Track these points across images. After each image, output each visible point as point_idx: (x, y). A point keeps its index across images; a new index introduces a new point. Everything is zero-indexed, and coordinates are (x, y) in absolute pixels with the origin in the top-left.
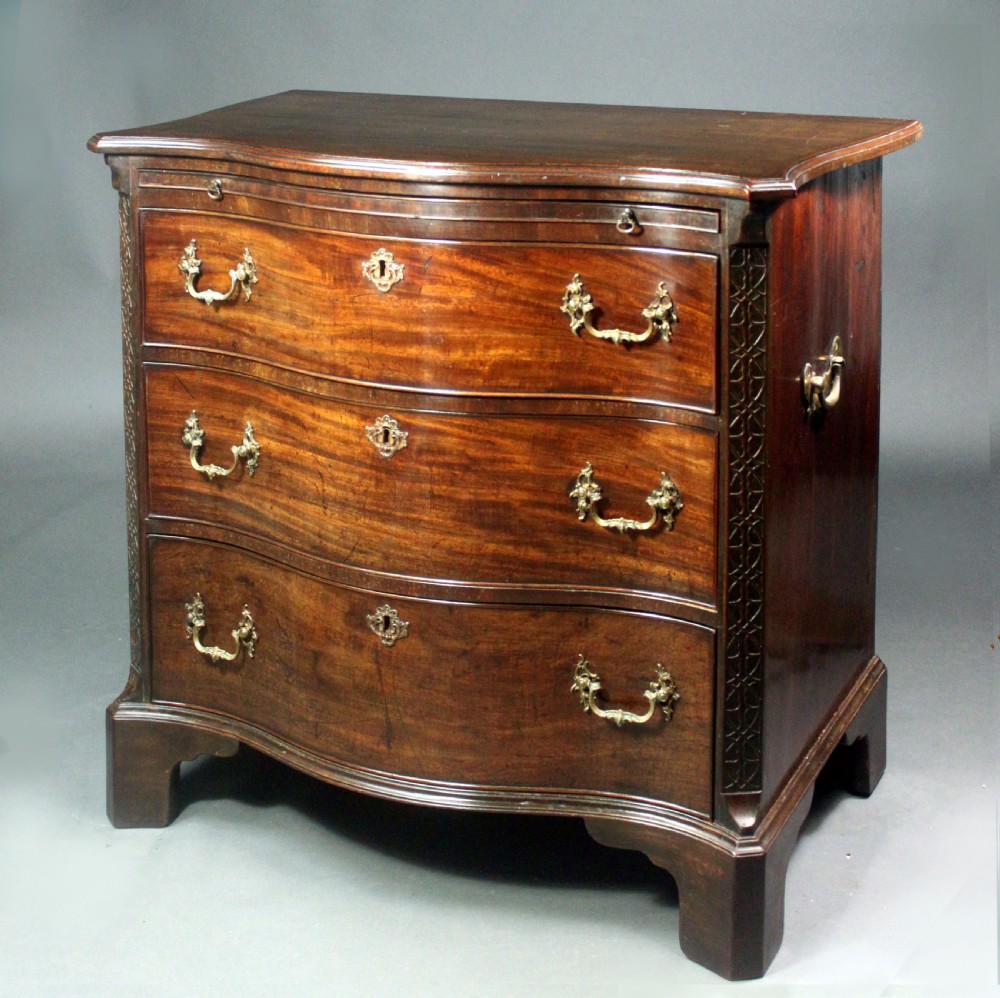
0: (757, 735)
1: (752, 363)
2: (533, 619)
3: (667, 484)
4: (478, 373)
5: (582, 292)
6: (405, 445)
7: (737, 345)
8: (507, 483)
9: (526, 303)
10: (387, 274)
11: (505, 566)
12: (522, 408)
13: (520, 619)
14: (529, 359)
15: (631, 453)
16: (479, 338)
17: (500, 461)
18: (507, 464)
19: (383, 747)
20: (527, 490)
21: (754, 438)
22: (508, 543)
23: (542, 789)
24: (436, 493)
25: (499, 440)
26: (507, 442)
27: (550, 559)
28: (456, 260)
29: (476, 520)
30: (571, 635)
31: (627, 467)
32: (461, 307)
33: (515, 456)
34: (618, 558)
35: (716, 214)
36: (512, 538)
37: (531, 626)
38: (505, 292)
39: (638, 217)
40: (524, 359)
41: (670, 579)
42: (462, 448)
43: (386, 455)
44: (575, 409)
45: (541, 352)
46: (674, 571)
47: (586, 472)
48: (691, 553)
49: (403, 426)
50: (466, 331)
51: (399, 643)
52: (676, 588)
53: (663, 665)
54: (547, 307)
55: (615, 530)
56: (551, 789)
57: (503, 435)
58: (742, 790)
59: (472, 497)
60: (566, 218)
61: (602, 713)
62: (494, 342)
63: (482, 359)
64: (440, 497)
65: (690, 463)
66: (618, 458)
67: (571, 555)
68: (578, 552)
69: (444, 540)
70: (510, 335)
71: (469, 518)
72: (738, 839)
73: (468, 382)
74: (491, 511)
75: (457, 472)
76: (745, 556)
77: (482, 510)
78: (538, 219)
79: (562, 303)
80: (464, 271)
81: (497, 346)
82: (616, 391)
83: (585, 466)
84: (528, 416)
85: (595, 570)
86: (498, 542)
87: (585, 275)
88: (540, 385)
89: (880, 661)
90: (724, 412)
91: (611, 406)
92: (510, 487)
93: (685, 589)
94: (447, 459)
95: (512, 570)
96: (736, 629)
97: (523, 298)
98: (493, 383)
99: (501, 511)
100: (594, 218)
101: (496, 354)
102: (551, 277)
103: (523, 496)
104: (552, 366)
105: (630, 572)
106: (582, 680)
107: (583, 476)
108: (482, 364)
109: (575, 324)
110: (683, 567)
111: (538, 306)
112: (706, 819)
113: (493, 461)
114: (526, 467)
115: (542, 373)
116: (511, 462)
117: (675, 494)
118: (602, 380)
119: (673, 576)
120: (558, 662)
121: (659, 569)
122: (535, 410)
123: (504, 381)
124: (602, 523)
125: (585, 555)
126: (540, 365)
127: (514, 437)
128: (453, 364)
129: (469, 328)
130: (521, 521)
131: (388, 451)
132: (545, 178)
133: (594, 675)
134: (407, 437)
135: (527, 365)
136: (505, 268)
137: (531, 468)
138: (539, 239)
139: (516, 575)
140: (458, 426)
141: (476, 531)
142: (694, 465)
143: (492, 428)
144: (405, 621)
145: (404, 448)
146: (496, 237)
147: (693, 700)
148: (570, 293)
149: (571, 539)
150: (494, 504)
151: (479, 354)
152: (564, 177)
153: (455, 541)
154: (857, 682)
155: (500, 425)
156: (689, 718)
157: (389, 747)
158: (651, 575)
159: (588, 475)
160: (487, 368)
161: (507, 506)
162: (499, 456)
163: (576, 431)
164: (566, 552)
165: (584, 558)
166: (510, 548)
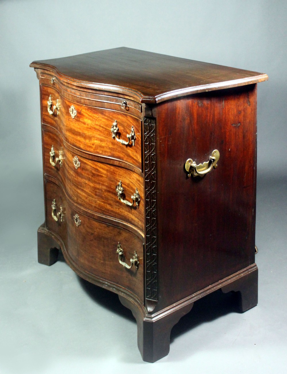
0: (156, 282)
1: (151, 157)
2: (108, 228)
3: (137, 192)
4: (92, 147)
7: (147, 150)
10: (73, 113)
13: (104, 227)
15: (130, 180)
16: (92, 136)
18: (101, 177)
20: (106, 186)
21: (153, 182)
23: (111, 282)
24: (86, 182)
26: (101, 170)
27: (112, 209)
28: (87, 111)
29: (95, 193)
30: (116, 235)
31: (129, 184)
32: (88, 126)
33: (103, 175)
35: (140, 106)
36: (103, 200)
37: (107, 230)
38: (98, 123)
39: (127, 104)
40: (103, 145)
42: (91, 170)
44: (115, 163)
45: (107, 143)
46: (139, 221)
47: (120, 184)
49: (79, 160)
51: (79, 226)
52: (140, 227)
53: (136, 251)
54: (108, 129)
56: (113, 283)
57: (100, 168)
58: (152, 299)
59: (93, 185)
60: (111, 101)
62: (96, 138)
63: (93, 143)
64: (87, 184)
65: (141, 187)
66: (127, 181)
67: (117, 209)
70: (99, 137)
71: (93, 192)
72: (146, 315)
73: (90, 149)
74: (98, 191)
75: (90, 177)
76: (151, 221)
77: (96, 190)
78: (105, 101)
80: (89, 115)
81: (96, 140)
82: (124, 159)
83: (119, 182)
85: (123, 216)
86: (100, 201)
88: (106, 154)
90: (144, 172)
91: (123, 164)
92: (102, 184)
94: (88, 172)
95: (103, 210)
96: (149, 245)
97: (102, 126)
98: (95, 151)
100: (118, 103)
101: (97, 142)
102: (109, 120)
104: (109, 148)
109: (113, 135)
110: (141, 220)
111: (106, 129)
113: (98, 175)
115: (107, 150)
117: (138, 196)
118: (121, 155)
119: (139, 223)
120: (114, 243)
121: (136, 219)
122: (106, 161)
123: (98, 151)
124: (123, 201)
126: (106, 147)
130: (105, 196)
133: (122, 250)
135: (103, 147)
136: (98, 115)
137: (107, 179)
138: (106, 107)
139: (104, 213)
141: (95, 196)
143: (97, 165)
144: (80, 220)
146: (95, 105)
147: (141, 265)
149: (117, 204)
150: (98, 189)
151: (92, 141)
153: (90, 198)
154: (238, 271)
155: (99, 164)
157: (78, 258)
158: (135, 221)
160: (94, 146)
161: (101, 190)
162: (100, 174)
164: (116, 208)
165: (120, 211)
166: (102, 203)
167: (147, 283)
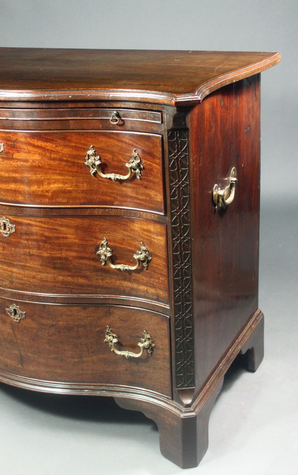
0: (191, 363)
1: (182, 189)
2: (84, 311)
3: (144, 248)
4: (46, 197)
5: (95, 155)
6: (14, 231)
7: (174, 180)
8: (65, 248)
9: (67, 161)
11: (68, 286)
12: (70, 212)
13: (77, 310)
14: (70, 189)
15: (125, 233)
16: (45, 179)
17: (61, 238)
18: (65, 240)
19: (20, 366)
20: (76, 251)
21: (185, 226)
22: (69, 276)
23: (95, 384)
24: (31, 253)
25: (59, 228)
26: (64, 229)
27: (89, 283)
28: (29, 140)
29: (52, 266)
30: (102, 317)
31: (124, 240)
32: (34, 164)
33: (68, 236)
34: (123, 282)
35: (160, 113)
36: (70, 274)
37: (83, 314)
38: (55, 156)
39: (121, 115)
40: (68, 189)
41: (148, 292)
42: (42, 232)
43: (6, 236)
44: (96, 212)
45: (77, 185)
46: (149, 288)
47: (104, 242)
48: (157, 281)
49: (12, 222)
50: (38, 175)
51: (22, 321)
52: (150, 296)
53: (146, 331)
54: (78, 163)
55: (119, 270)
56: (98, 384)
57: (61, 226)
58: (185, 387)
59: (49, 255)
60: (84, 117)
61: (119, 353)
62: (52, 181)
63: (47, 189)
64: (33, 255)
65: (154, 238)
66: (119, 236)
67: (100, 281)
68: (103, 280)
69: (37, 275)
70: (60, 177)
71: (48, 265)
72: (184, 409)
73: (41, 201)
74: (59, 261)
75: (41, 244)
76: (182, 283)
77: (55, 261)
78: (69, 118)
79: (85, 161)
80: (34, 146)
81: (54, 183)
82: (115, 203)
83: (103, 240)
84: (73, 216)
85: (112, 288)
86: (64, 276)
87: (96, 146)
88: (77, 201)
89: (261, 312)
90: (169, 214)
91: (114, 211)
92: (67, 250)
93: (155, 297)
94: (35, 237)
95: (71, 288)
96: (179, 316)
97: (65, 159)
98: (54, 201)
99: (64, 261)
100: (98, 117)
101: (54, 186)
102: (78, 147)
103: (74, 254)
104: (83, 192)
105: (129, 289)
106: (109, 338)
107: (103, 244)
108: (47, 192)
109: (93, 171)
110: (153, 287)
111: (74, 163)
112: (170, 399)
113: (58, 238)
114: (74, 240)
115: (78, 195)
116: (66, 238)
117: (147, 253)
118: (109, 198)
119: (148, 291)
120: (97, 329)
121: (143, 288)
122: (76, 213)
123: (59, 200)
124: (113, 266)
125: (106, 281)
126: (76, 191)
127: (67, 226)
128: (33, 192)
129: (39, 174)
130: (74, 265)
131: (7, 234)
132: (70, 96)
133: (114, 335)
134: (15, 227)
135: (70, 192)
136: (55, 144)
137: (77, 241)
138: (71, 128)
139: (73, 290)
140: (39, 222)
141: (52, 271)
142: (156, 239)
143: (56, 222)
144: (23, 311)
145: (14, 232)
146: (48, 128)
147: (161, 347)
148: (89, 156)
149: (99, 274)
150: (60, 258)
151: (45, 187)
152: (80, 96)
153: (43, 275)
154: (249, 323)
155: (59, 221)
156: (160, 355)
157: (23, 366)
158: (138, 290)
159: (105, 244)
160: (50, 194)
161: (66, 259)
162: (60, 235)
163: (98, 223)
164: (97, 280)
165: (106, 282)
166: (70, 278)
167: (177, 368)
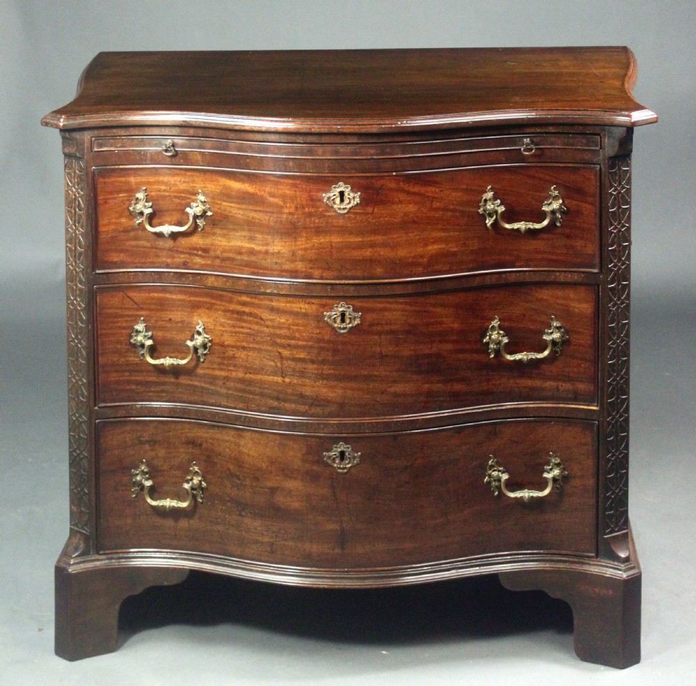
0: (625, 491)
2: (456, 435)
3: (555, 324)
4: (419, 264)
5: (495, 198)
6: (359, 322)
8: (438, 339)
9: (454, 211)
11: (436, 399)
12: (449, 285)
13: (447, 436)
14: (455, 249)
15: (527, 305)
16: (420, 239)
17: (433, 324)
18: (438, 326)
19: (338, 551)
20: (454, 342)
21: (623, 285)
22: (439, 382)
24: (384, 354)
25: (431, 309)
26: (439, 310)
27: (469, 389)
28: (402, 186)
29: (415, 369)
30: (483, 442)
31: (524, 316)
32: (406, 219)
34: (518, 381)
36: (441, 378)
38: (438, 204)
41: (558, 390)
42: (405, 319)
43: (343, 332)
44: (488, 281)
45: (464, 244)
46: (560, 383)
47: (495, 323)
48: (575, 369)
49: (356, 309)
50: (410, 235)
51: (353, 469)
52: (563, 396)
53: (554, 452)
55: (520, 361)
58: (617, 531)
59: (412, 353)
60: (482, 148)
61: (513, 495)
62: (431, 240)
63: (422, 253)
64: (386, 356)
65: (574, 307)
67: (484, 384)
68: (488, 380)
69: (390, 387)
71: (410, 369)
72: (622, 566)
73: (411, 271)
74: (426, 361)
75: (401, 337)
77: (420, 361)
78: (462, 151)
79: (479, 207)
80: (409, 193)
81: (433, 243)
82: (517, 264)
83: (493, 319)
84: (456, 291)
85: (501, 392)
86: (431, 383)
87: (496, 186)
88: (463, 267)
90: (604, 270)
92: (440, 342)
93: (570, 396)
94: (393, 327)
95: (441, 401)
96: (611, 419)
97: (452, 207)
98: (430, 269)
99: (434, 360)
100: (503, 146)
101: (433, 248)
102: (471, 190)
103: (450, 346)
104: (472, 252)
105: (527, 390)
106: (495, 474)
107: (493, 326)
108: (422, 257)
109: (489, 222)
111: (462, 212)
112: (593, 557)
113: (428, 324)
114: (452, 325)
115: (465, 258)
116: (441, 323)
117: (562, 330)
118: (507, 258)
119: (560, 387)
120: (474, 463)
121: (548, 384)
122: (460, 285)
123: (437, 267)
124: (509, 357)
125: (494, 382)
126: (464, 253)
127: (443, 305)
128: (400, 260)
129: (412, 232)
130: (448, 365)
131: (344, 329)
133: (501, 469)
134: (361, 316)
135: (454, 254)
136: (439, 188)
137: (456, 326)
138: (463, 164)
139: (444, 404)
140: (401, 303)
141: (415, 377)
142: (577, 308)
143: (427, 301)
144: (357, 453)
145: (358, 325)
147: (579, 474)
148: (485, 200)
149: (484, 372)
150: (429, 356)
151: (420, 250)
156: (576, 487)
157: (343, 549)
158: (544, 389)
159: (496, 325)
160: (425, 259)
161: (438, 355)
162: (433, 320)
163: (487, 295)
164: (480, 382)
165: (493, 384)
166: (440, 385)
